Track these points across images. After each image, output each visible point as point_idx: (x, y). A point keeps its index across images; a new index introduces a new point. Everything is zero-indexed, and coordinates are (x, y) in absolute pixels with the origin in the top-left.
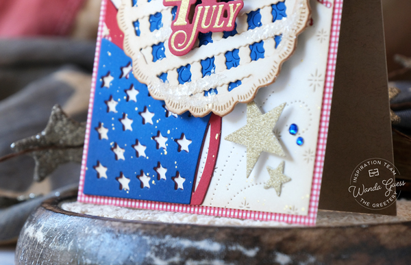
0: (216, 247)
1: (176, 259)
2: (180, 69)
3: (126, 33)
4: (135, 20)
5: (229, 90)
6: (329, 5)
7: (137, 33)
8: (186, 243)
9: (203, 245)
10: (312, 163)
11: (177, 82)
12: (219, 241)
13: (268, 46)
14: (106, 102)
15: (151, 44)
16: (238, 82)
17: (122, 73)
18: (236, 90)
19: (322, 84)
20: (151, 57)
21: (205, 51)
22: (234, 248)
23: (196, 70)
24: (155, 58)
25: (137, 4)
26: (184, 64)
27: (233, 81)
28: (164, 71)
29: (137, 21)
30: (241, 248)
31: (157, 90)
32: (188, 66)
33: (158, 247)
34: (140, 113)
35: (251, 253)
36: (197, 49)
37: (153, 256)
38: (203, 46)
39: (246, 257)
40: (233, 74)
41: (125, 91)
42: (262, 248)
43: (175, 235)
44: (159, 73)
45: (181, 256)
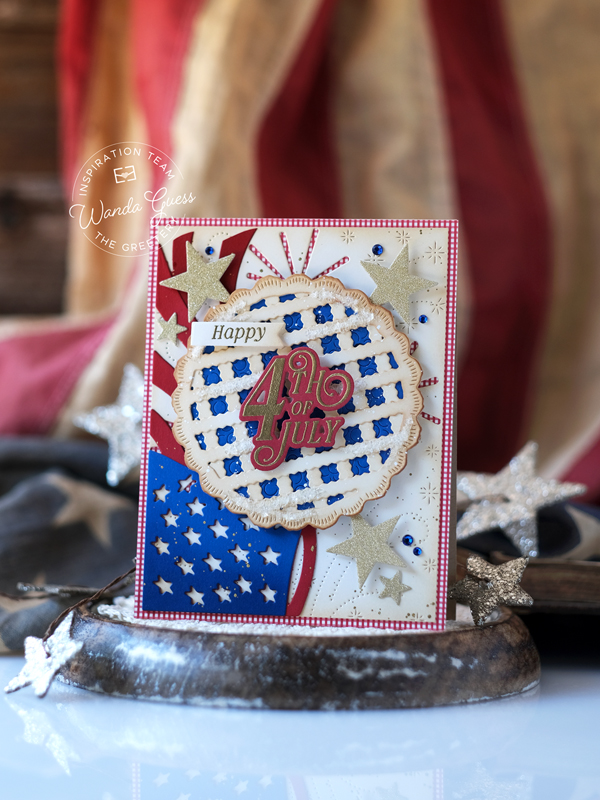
0: (401, 656)
1: (369, 670)
2: (263, 484)
3: (187, 447)
4: (198, 433)
5: (329, 504)
6: (437, 421)
7: (203, 447)
8: (374, 654)
9: (389, 654)
10: (436, 572)
11: (262, 497)
12: (402, 650)
13: (374, 461)
14: (162, 516)
15: (223, 458)
16: (340, 496)
17: (181, 486)
18: (337, 504)
19: (438, 497)
20: (224, 471)
21: (296, 466)
22: (416, 655)
23: (284, 485)
24: (229, 473)
25: (199, 416)
26: (269, 478)
27: (334, 494)
28: (244, 485)
29: (201, 434)
30: (423, 655)
31: (236, 503)
32: (274, 480)
33: (348, 659)
34: (209, 527)
35: (432, 659)
36: (284, 464)
37: (344, 668)
38: (292, 461)
39: (429, 664)
40: (333, 488)
41: (187, 505)
42: (438, 654)
43: (359, 647)
44: (237, 487)
45: (374, 667)
